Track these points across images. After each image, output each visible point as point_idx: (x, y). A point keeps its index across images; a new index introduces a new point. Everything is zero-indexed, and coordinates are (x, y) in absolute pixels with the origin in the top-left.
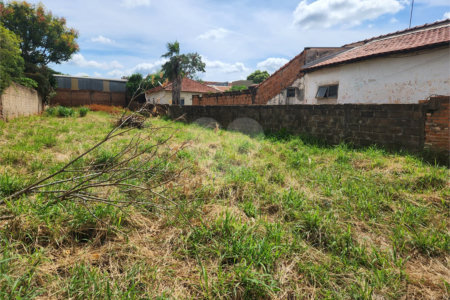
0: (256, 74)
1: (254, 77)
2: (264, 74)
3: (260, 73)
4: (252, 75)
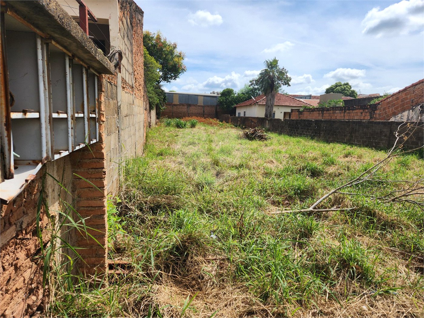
0: (337, 86)
1: (334, 89)
2: (345, 86)
3: (341, 85)
4: (332, 87)
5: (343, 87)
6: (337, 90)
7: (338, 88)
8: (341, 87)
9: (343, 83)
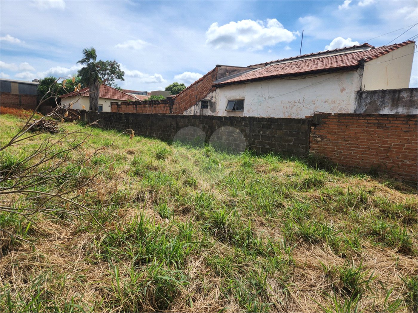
0: (174, 86)
1: (172, 88)
2: (181, 87)
3: (178, 86)
4: (170, 87)
5: (179, 87)
6: (174, 89)
7: (175, 87)
8: (177, 87)
9: (179, 84)
